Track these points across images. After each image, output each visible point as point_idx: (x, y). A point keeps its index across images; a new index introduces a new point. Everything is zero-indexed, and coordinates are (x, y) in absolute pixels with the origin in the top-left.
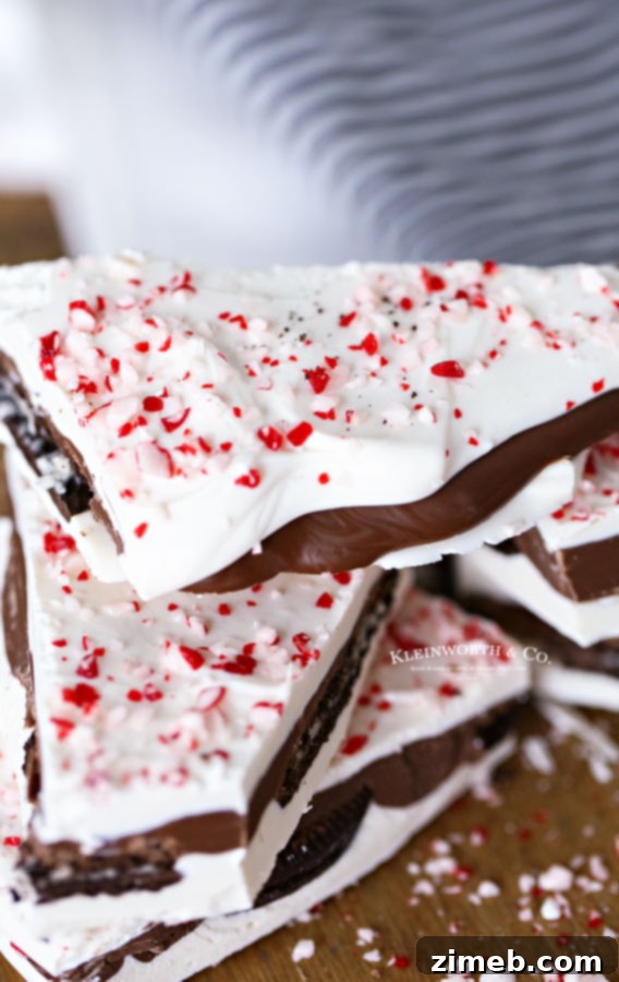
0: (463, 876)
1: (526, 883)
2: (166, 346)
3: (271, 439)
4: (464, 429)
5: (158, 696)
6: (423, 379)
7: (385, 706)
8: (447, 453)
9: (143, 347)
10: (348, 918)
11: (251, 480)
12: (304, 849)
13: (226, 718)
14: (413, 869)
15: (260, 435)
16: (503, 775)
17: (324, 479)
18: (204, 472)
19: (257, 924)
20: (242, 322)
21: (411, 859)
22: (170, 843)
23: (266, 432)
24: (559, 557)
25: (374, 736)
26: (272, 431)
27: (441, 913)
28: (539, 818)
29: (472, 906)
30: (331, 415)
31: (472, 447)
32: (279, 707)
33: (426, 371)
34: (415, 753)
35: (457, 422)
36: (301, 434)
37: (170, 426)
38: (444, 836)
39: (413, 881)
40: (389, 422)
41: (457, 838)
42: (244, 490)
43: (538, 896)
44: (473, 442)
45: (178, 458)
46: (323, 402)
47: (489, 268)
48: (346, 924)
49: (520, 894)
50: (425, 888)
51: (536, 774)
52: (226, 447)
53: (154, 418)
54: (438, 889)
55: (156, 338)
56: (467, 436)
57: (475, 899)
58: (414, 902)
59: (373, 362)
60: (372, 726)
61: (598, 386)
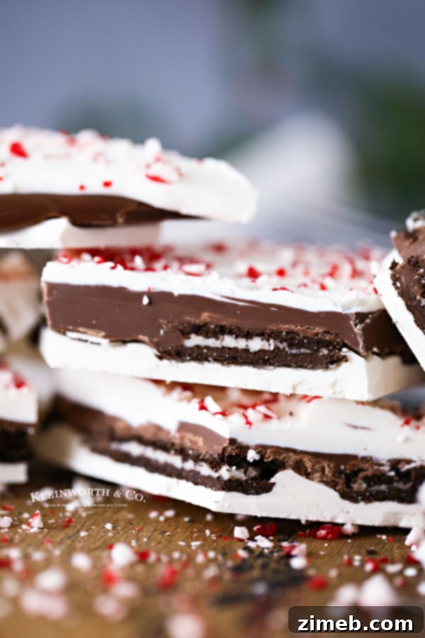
24: (45, 290)
61: (107, 184)
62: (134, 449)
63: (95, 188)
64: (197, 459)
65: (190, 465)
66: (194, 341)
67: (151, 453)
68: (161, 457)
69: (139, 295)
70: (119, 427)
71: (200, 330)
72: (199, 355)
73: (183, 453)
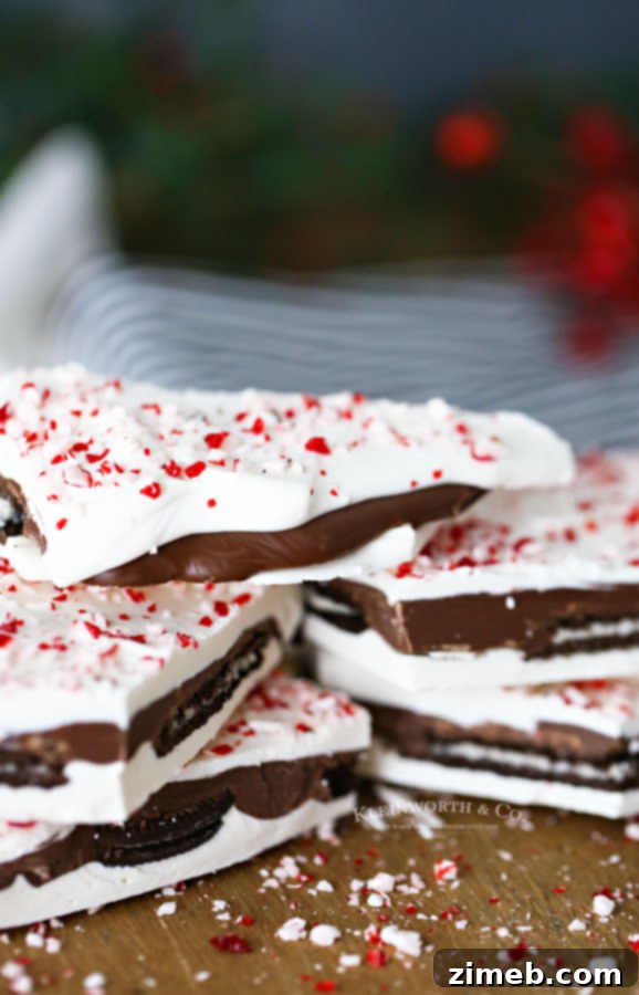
0: (304, 878)
1: (356, 885)
2: (95, 413)
3: (172, 470)
4: (326, 484)
5: (63, 648)
6: (298, 450)
7: (251, 733)
8: (312, 492)
9: (77, 414)
10: (206, 896)
11: (153, 491)
12: (174, 820)
13: (118, 665)
14: (264, 873)
15: (164, 467)
16: (344, 825)
17: (212, 503)
18: (116, 484)
19: (130, 881)
20: (157, 409)
21: (262, 867)
22: (62, 747)
23: (168, 464)
24: (399, 610)
25: (237, 749)
26: (173, 463)
27: (283, 898)
28: (372, 854)
29: (311, 896)
30: (222, 463)
31: (332, 497)
32: (162, 662)
33: (301, 448)
34: (270, 770)
35: (322, 478)
36: (196, 470)
37: (92, 459)
38: (292, 854)
39: (262, 880)
40: (268, 471)
41: (302, 859)
42: (147, 499)
43: (365, 893)
44: (334, 493)
45: (97, 476)
46: (216, 454)
47: (358, 398)
48: (204, 899)
49: (351, 892)
50: (273, 883)
51: (373, 831)
52: (137, 472)
53: (81, 456)
54: (283, 886)
55: (87, 409)
56: (329, 488)
57: (313, 892)
58: (262, 891)
59: (260, 438)
60: (238, 743)
61: (437, 474)
62: (472, 752)
63: (426, 480)
64: (573, 759)
65: (562, 767)
66: (563, 636)
67: (496, 755)
68: (516, 759)
69: (501, 599)
70: (440, 729)
71: (569, 623)
72: (568, 649)
73: (550, 753)
